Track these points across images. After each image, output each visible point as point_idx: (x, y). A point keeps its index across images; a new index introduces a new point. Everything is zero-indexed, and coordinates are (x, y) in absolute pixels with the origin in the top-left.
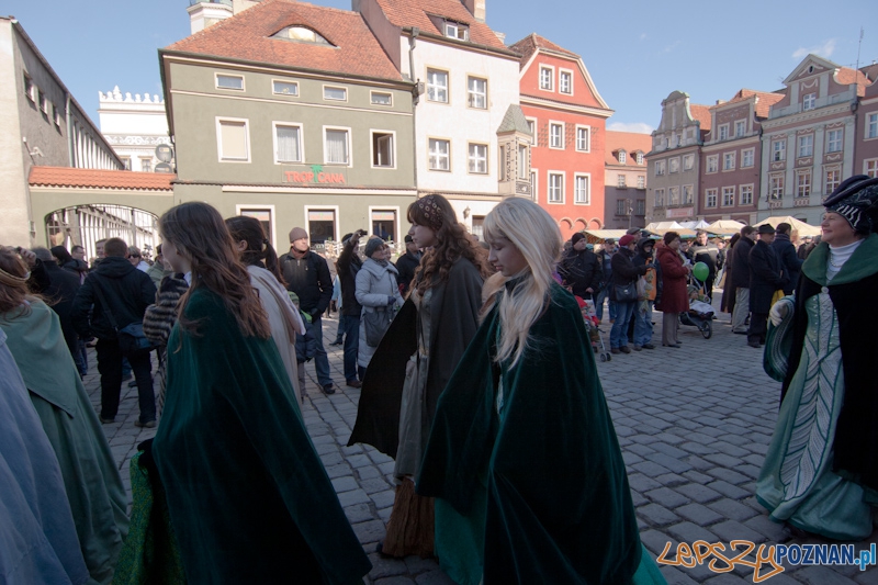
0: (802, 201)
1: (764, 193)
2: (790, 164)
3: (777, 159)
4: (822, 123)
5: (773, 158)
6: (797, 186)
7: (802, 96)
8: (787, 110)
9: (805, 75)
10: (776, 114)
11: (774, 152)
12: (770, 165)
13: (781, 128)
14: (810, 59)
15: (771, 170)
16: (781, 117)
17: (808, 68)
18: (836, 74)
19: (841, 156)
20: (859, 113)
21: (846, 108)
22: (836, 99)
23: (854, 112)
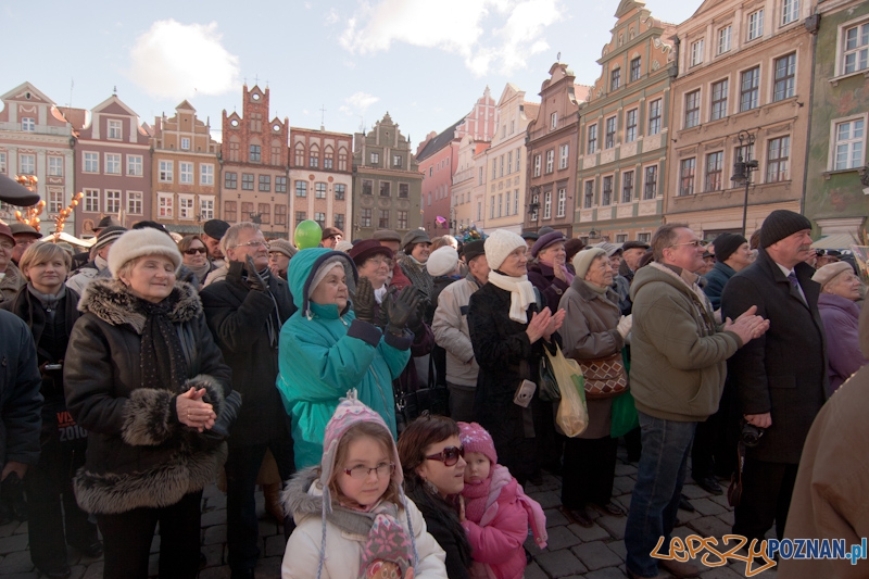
4: (44, 148)
7: (21, 117)
8: (4, 125)
9: (22, 99)
14: (27, 86)
17: (25, 94)
18: (53, 109)
19: (64, 180)
20: (76, 148)
21: (66, 141)
22: (54, 131)
23: (72, 147)
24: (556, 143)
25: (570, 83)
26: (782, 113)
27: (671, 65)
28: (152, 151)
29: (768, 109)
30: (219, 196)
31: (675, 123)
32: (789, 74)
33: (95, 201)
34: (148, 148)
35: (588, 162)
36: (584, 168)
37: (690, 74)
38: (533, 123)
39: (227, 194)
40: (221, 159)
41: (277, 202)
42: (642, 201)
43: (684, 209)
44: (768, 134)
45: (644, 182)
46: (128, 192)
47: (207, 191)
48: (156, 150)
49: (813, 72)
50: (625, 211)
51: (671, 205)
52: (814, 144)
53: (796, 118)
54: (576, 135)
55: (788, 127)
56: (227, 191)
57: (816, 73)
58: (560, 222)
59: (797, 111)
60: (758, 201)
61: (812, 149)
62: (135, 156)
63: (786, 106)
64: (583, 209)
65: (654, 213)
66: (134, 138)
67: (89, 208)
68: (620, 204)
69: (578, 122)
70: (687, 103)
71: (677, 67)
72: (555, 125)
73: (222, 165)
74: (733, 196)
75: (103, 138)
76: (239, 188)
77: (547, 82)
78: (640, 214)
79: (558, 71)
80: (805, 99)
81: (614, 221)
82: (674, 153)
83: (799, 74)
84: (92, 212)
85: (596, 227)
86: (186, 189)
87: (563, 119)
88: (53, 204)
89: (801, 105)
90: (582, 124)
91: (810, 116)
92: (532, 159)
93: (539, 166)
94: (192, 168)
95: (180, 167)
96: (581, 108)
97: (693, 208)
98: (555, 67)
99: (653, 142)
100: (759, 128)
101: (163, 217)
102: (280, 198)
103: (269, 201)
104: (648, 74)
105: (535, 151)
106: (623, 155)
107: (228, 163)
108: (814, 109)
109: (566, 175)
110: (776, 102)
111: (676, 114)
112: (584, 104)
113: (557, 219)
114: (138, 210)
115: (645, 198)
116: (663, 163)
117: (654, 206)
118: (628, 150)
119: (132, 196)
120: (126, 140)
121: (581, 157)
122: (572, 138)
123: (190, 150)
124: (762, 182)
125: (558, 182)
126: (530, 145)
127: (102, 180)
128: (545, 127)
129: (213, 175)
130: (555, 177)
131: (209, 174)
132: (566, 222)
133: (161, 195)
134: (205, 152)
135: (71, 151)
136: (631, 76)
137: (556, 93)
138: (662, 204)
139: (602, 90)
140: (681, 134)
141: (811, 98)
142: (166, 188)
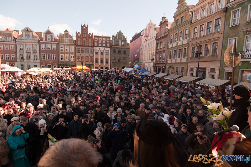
0: (29, 61)
1: (18, 57)
2: (25, 51)
3: (21, 49)
4: (32, 44)
5: (20, 49)
6: (27, 57)
7: (26, 36)
8: (22, 38)
9: (26, 31)
10: (20, 38)
11: (20, 48)
12: (19, 51)
13: (21, 42)
14: (27, 28)
15: (20, 52)
16: (21, 39)
17: (27, 30)
18: (34, 33)
19: (37, 52)
20: (40, 43)
21: (37, 41)
22: (34, 39)
23: (38, 43)
24: (163, 40)
25: (166, 23)
26: (217, 35)
27: (191, 20)
28: (58, 43)
29: (213, 34)
30: (75, 55)
31: (191, 36)
32: (219, 24)
33: (45, 57)
34: (57, 42)
35: (170, 46)
36: (169, 47)
37: (195, 22)
38: (157, 34)
39: (78, 54)
40: (75, 45)
41: (90, 56)
42: (183, 58)
43: (192, 61)
44: (213, 41)
45: (183, 52)
46: (53, 54)
47: (72, 53)
48: (59, 43)
49: (225, 24)
50: (178, 61)
51: (189, 60)
52: (224, 45)
53: (220, 37)
54: (167, 38)
55: (218, 40)
56: (78, 53)
57: (226, 24)
58: (163, 62)
59: (220, 35)
60: (210, 60)
61: (223, 46)
62: (54, 45)
63: (218, 33)
64: (169, 59)
65: (185, 62)
66: (53, 40)
67: (43, 58)
68: (177, 58)
69: (168, 34)
70: (194, 30)
71: (192, 20)
72: (163, 35)
73: (76, 46)
74: (204, 58)
75: (46, 40)
76: (81, 52)
77: (161, 22)
78: (182, 62)
79: (164, 19)
80: (222, 32)
81: (176, 63)
82: (190, 45)
83: (221, 24)
84: (44, 59)
85: (171, 65)
86: (67, 53)
87: (165, 33)
88: (35, 58)
89: (221, 34)
90: (169, 35)
91: (223, 37)
92: (157, 44)
93: (158, 46)
94: (68, 47)
95: (65, 47)
96: (169, 30)
97: (194, 61)
98: (163, 18)
99: (186, 42)
100: (211, 39)
101: (61, 61)
102: (91, 55)
103: (88, 56)
104: (185, 22)
105: (158, 42)
106: (178, 45)
107: (77, 46)
108: (224, 35)
109: (165, 49)
110: (216, 32)
111: (191, 34)
112: (169, 29)
113: (162, 61)
114: (55, 59)
115: (183, 57)
116: (188, 47)
117: (185, 60)
118: (180, 43)
119: (53, 55)
120: (52, 41)
121: (168, 44)
122: (166, 39)
123: (68, 43)
124: (211, 55)
125: (163, 51)
126: (157, 40)
127: (46, 51)
128: (160, 35)
129: (74, 49)
130: (162, 50)
131: (73, 49)
132: (165, 62)
133: (61, 55)
134: (71, 43)
135: (38, 44)
136: (181, 22)
137: (163, 25)
138: (187, 59)
139: (174, 25)
140: (192, 39)
141: (224, 31)
142: (62, 53)
